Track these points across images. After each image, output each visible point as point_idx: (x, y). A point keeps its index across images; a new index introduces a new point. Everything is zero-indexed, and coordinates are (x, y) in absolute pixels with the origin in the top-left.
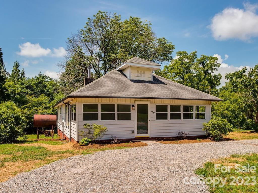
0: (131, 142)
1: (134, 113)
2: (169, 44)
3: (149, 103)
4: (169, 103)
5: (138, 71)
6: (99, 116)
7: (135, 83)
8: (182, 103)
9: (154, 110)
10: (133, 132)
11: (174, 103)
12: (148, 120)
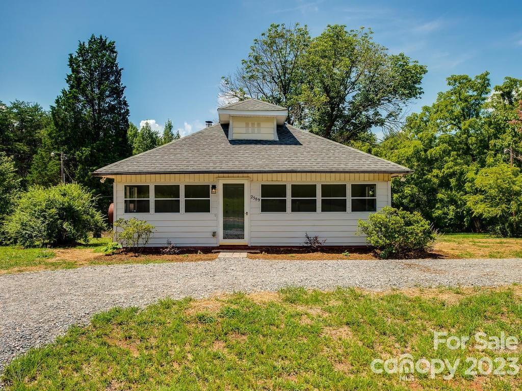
0: (200, 253)
1: (217, 200)
2: (413, 64)
3: (247, 181)
4: (288, 181)
5: (247, 124)
6: (152, 206)
7: (234, 146)
8: (318, 179)
9: (258, 193)
10: (214, 234)
11: (299, 179)
12: (245, 212)
